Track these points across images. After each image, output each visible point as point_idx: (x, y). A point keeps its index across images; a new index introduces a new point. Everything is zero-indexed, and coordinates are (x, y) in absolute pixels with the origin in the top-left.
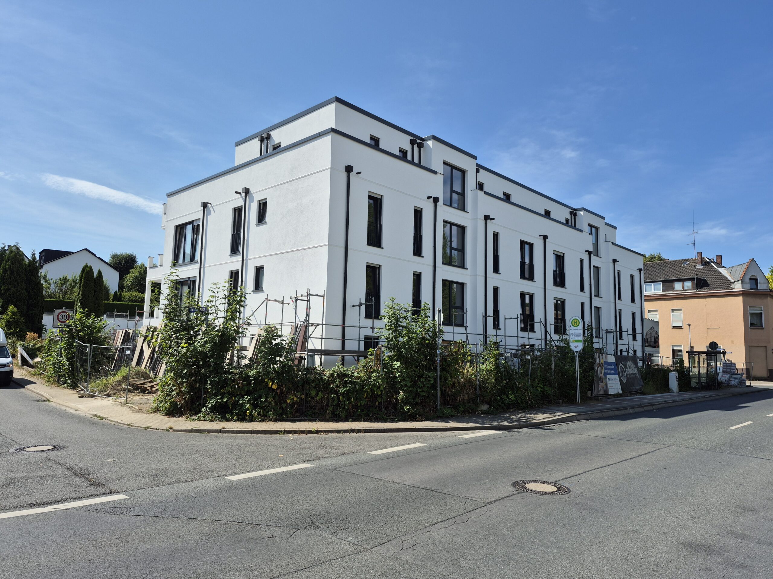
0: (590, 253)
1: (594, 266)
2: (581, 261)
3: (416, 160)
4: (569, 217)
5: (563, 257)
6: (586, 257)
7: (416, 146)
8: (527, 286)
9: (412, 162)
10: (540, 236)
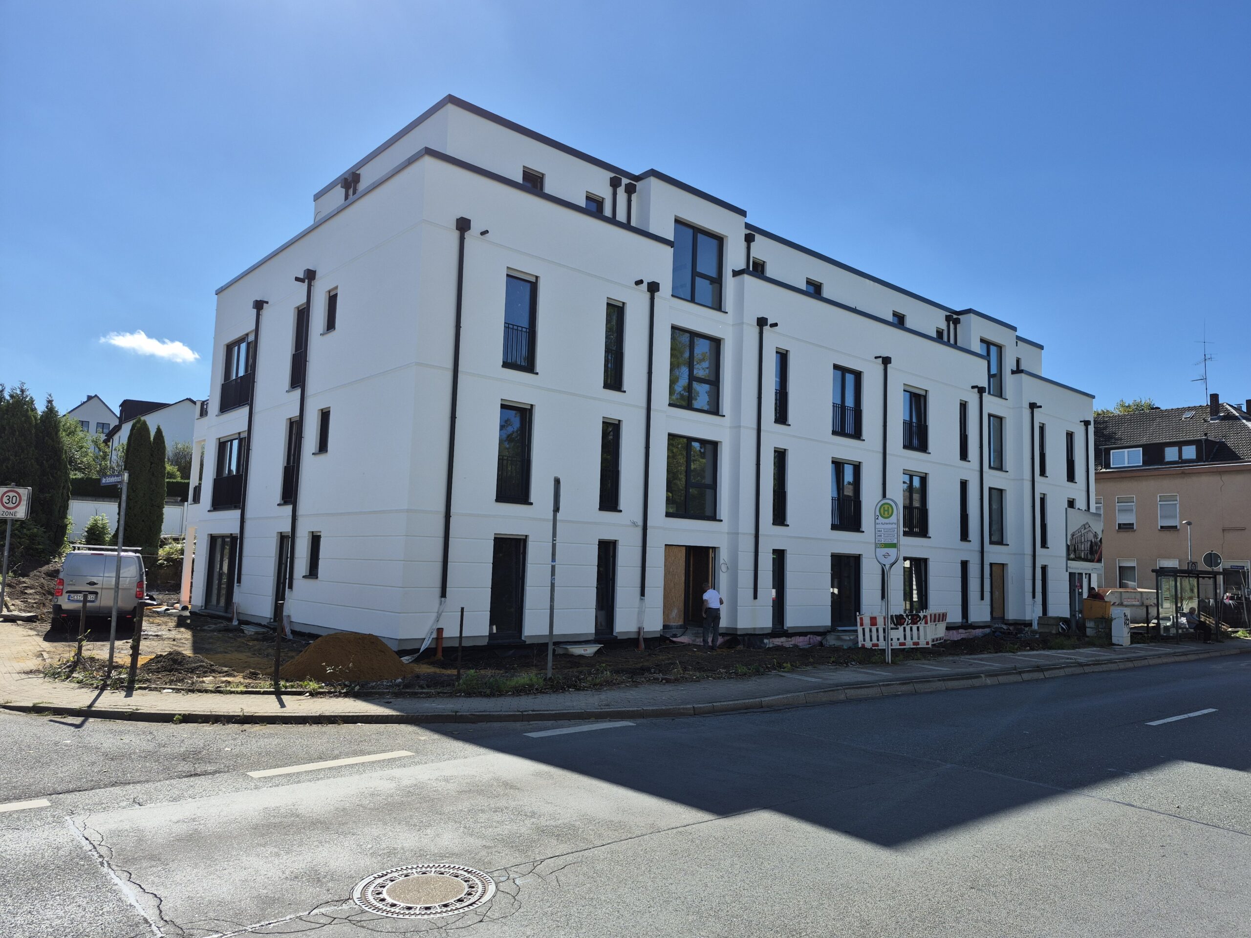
0: (981, 390)
1: (990, 415)
2: (963, 406)
3: (621, 216)
4: (943, 325)
5: (925, 397)
6: (973, 400)
7: (621, 191)
8: (847, 449)
9: (613, 221)
10: (876, 358)
